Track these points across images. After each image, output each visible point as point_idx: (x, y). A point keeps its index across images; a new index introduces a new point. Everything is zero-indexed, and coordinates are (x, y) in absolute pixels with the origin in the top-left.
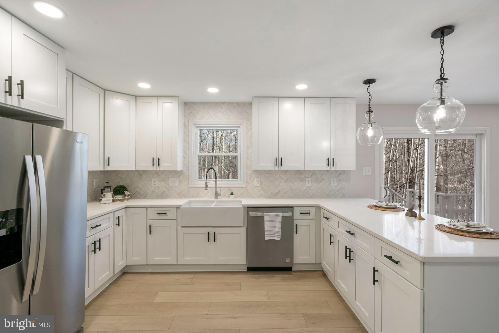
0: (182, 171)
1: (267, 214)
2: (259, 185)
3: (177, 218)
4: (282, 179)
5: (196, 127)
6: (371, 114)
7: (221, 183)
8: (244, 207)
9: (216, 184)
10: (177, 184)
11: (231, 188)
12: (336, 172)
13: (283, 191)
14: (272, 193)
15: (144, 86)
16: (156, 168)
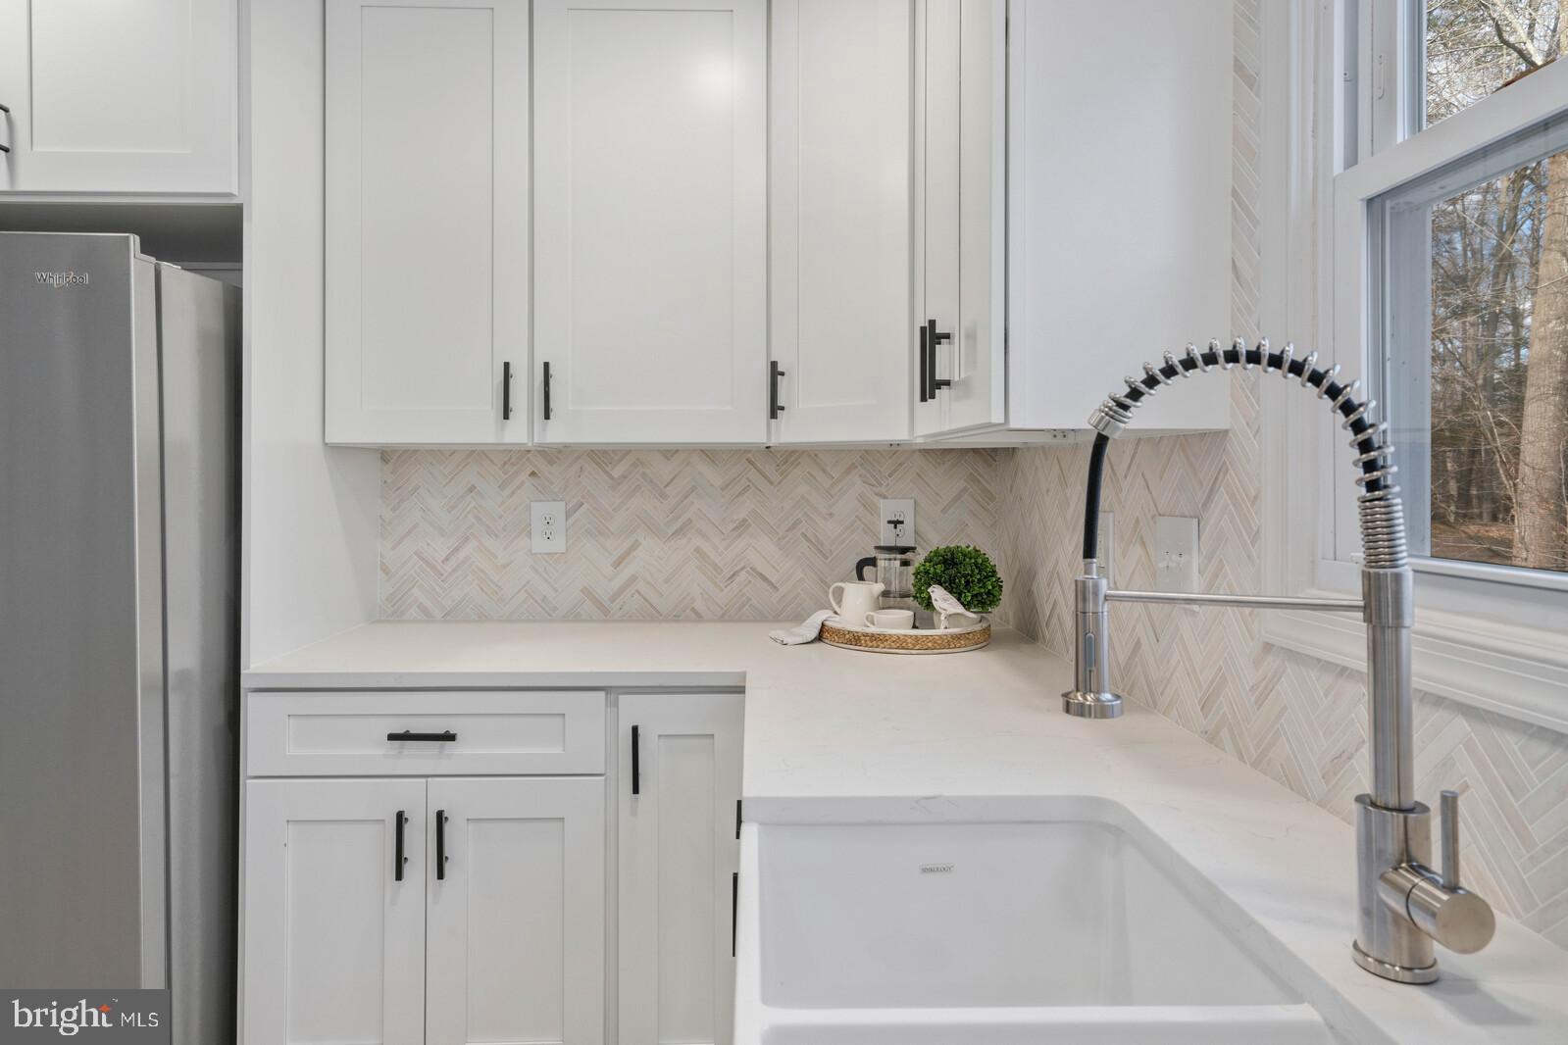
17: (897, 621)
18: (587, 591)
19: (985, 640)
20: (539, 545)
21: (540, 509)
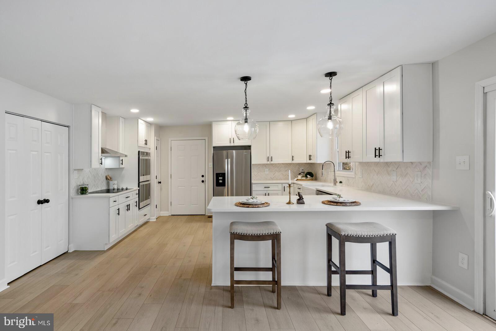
17: (304, 178)
18: (271, 177)
19: (312, 180)
20: (266, 173)
21: (266, 169)
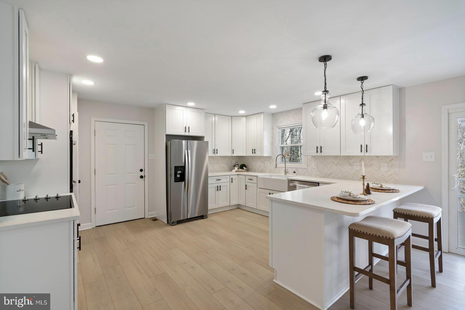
0: (271, 156)
1: (299, 186)
2: (316, 167)
3: (257, 182)
4: (334, 163)
5: (279, 128)
6: (363, 106)
7: (289, 165)
8: (288, 180)
9: (285, 165)
10: (269, 164)
11: (298, 169)
12: (387, 158)
13: (334, 173)
14: (325, 174)
15: (242, 112)
16: (254, 155)
